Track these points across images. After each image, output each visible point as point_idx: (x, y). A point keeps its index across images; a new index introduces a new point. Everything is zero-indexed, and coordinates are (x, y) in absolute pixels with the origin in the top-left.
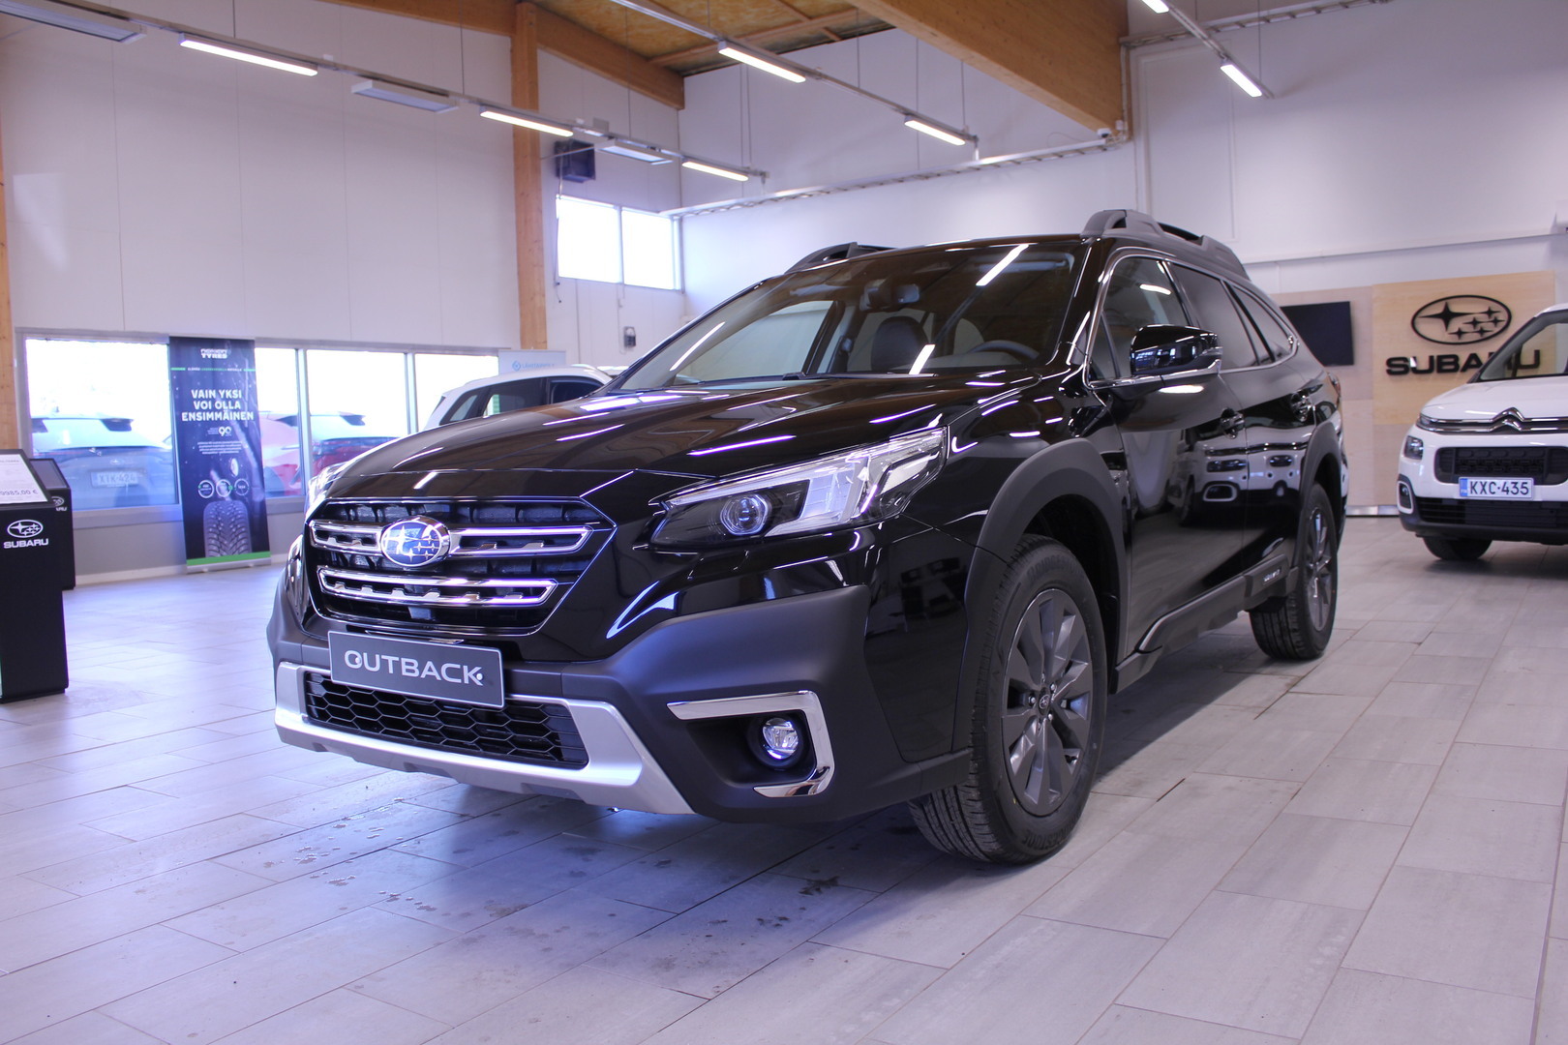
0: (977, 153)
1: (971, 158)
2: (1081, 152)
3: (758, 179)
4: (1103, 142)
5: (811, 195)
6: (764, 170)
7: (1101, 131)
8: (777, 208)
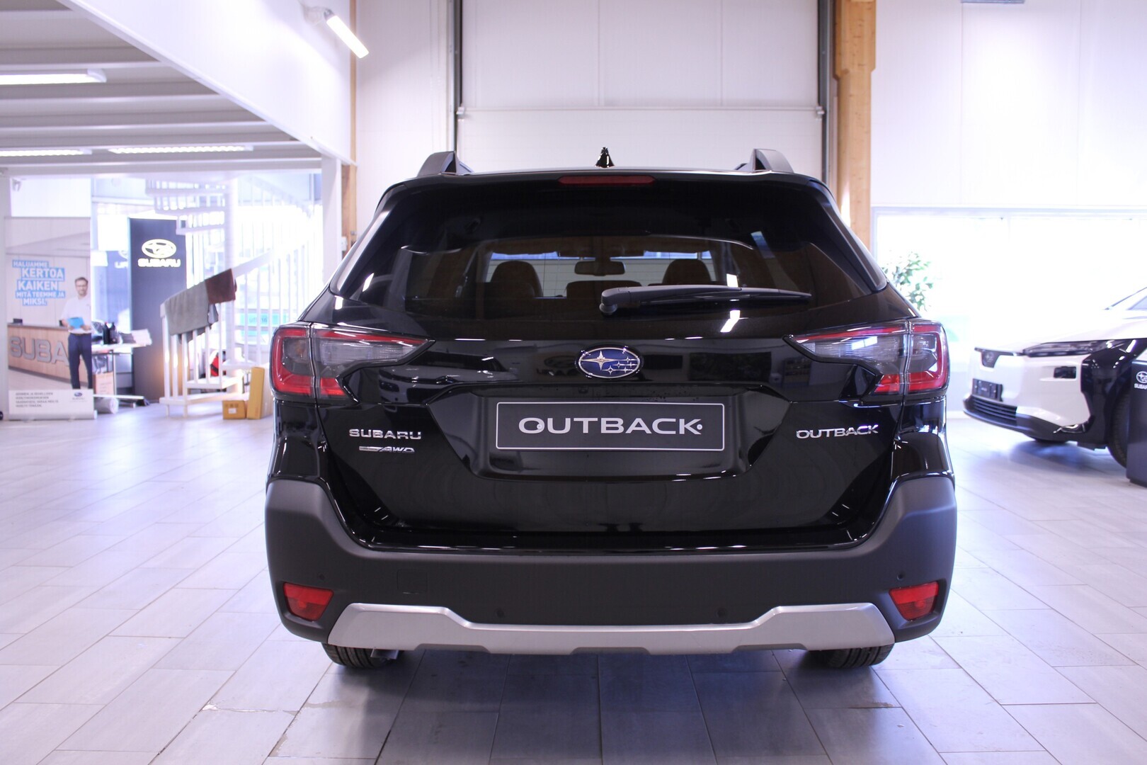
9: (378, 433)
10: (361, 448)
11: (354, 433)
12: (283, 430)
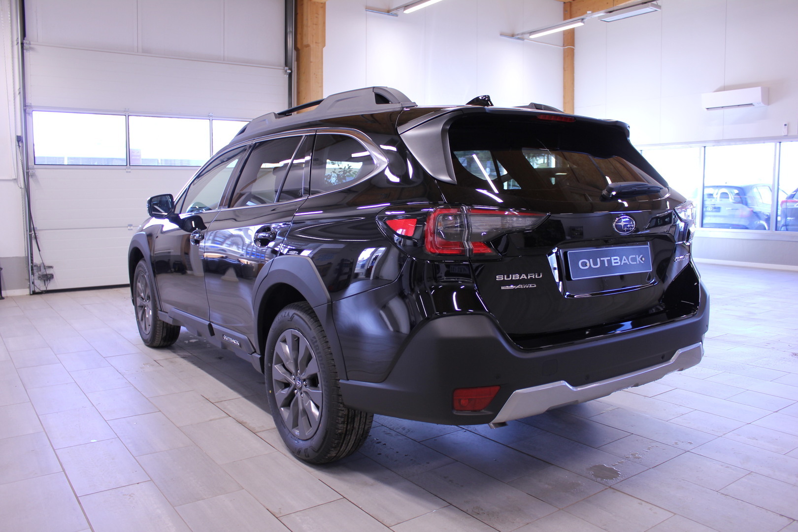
9: (516, 277)
10: (503, 288)
11: (499, 278)
12: (414, 286)
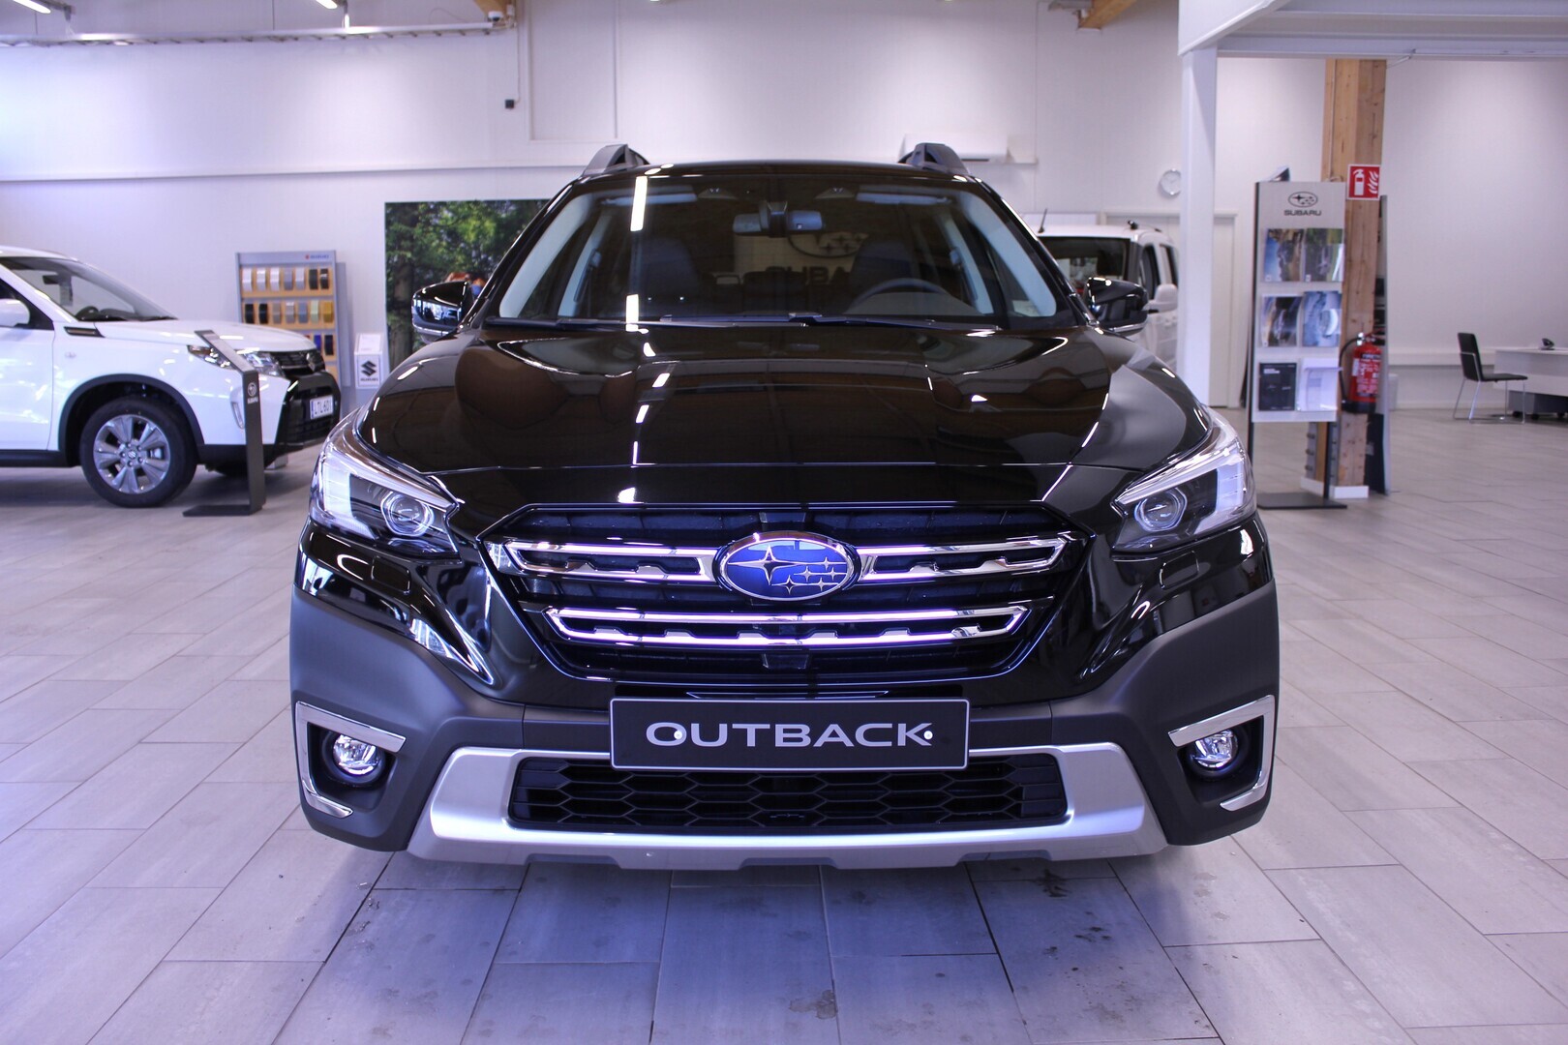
0: (347, 18)
1: (340, 24)
2: (462, 32)
3: (61, 14)
4: (490, 25)
5: (131, 43)
6: (68, 3)
7: (492, 14)
8: (83, 53)
